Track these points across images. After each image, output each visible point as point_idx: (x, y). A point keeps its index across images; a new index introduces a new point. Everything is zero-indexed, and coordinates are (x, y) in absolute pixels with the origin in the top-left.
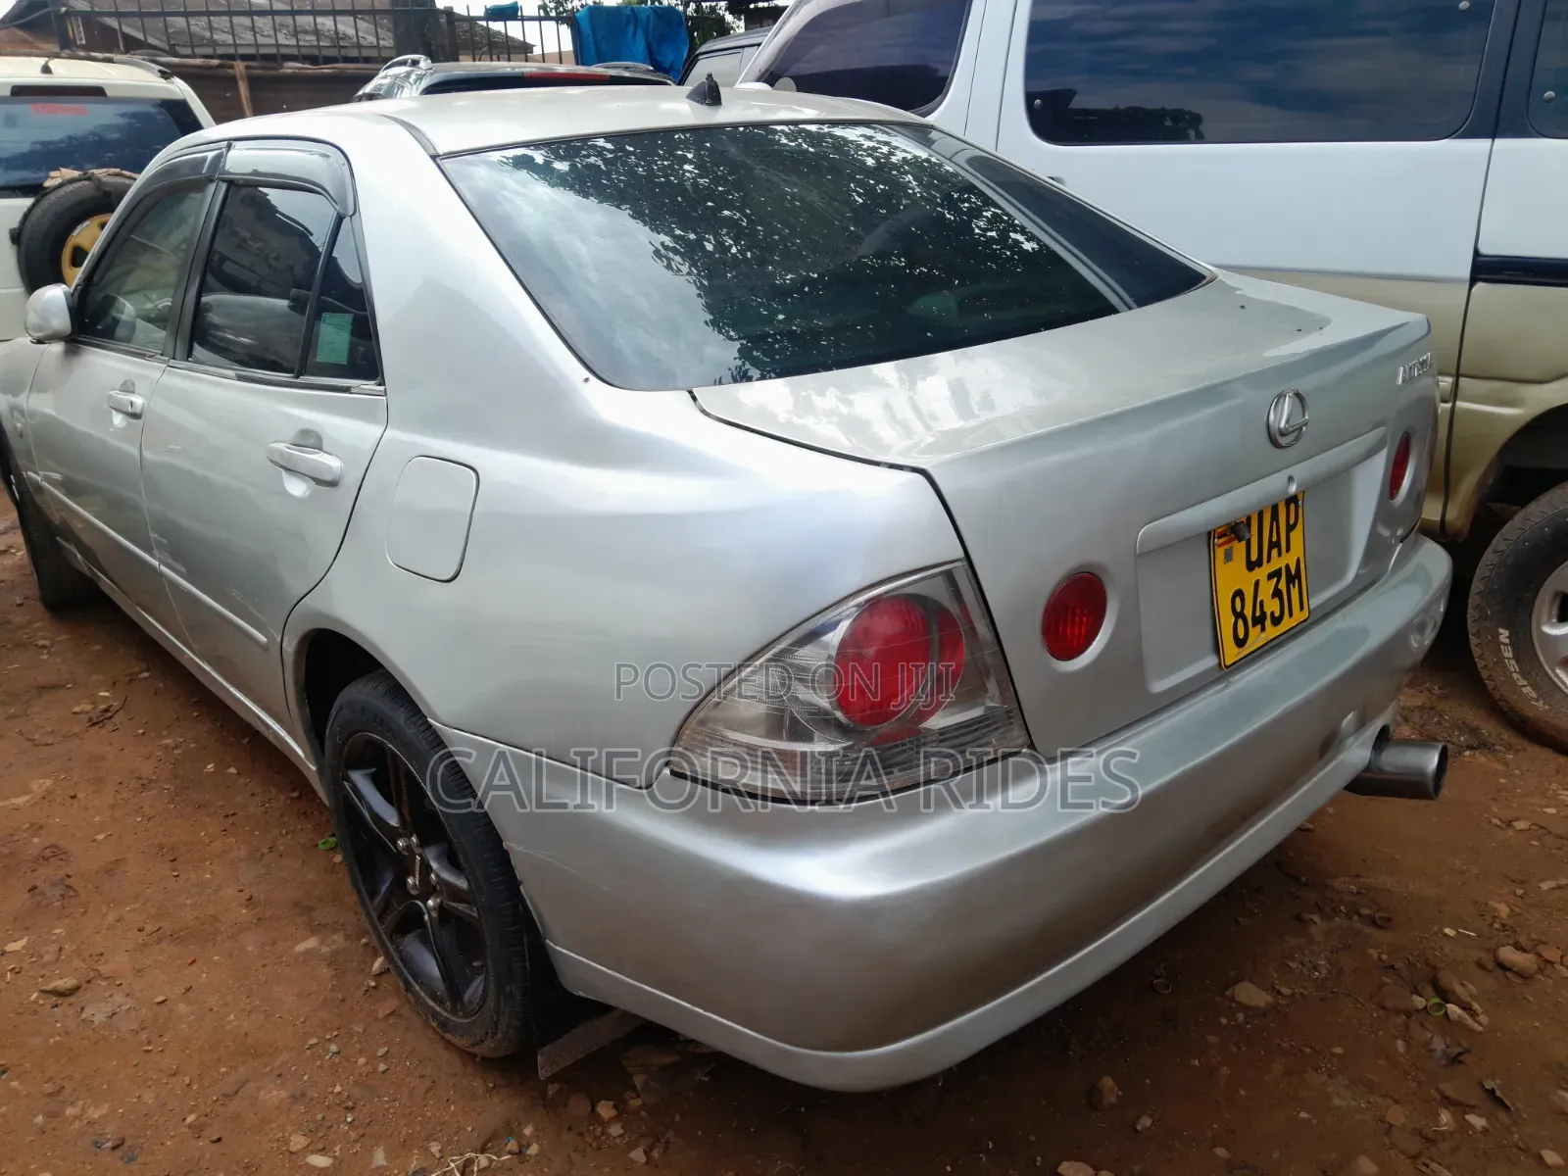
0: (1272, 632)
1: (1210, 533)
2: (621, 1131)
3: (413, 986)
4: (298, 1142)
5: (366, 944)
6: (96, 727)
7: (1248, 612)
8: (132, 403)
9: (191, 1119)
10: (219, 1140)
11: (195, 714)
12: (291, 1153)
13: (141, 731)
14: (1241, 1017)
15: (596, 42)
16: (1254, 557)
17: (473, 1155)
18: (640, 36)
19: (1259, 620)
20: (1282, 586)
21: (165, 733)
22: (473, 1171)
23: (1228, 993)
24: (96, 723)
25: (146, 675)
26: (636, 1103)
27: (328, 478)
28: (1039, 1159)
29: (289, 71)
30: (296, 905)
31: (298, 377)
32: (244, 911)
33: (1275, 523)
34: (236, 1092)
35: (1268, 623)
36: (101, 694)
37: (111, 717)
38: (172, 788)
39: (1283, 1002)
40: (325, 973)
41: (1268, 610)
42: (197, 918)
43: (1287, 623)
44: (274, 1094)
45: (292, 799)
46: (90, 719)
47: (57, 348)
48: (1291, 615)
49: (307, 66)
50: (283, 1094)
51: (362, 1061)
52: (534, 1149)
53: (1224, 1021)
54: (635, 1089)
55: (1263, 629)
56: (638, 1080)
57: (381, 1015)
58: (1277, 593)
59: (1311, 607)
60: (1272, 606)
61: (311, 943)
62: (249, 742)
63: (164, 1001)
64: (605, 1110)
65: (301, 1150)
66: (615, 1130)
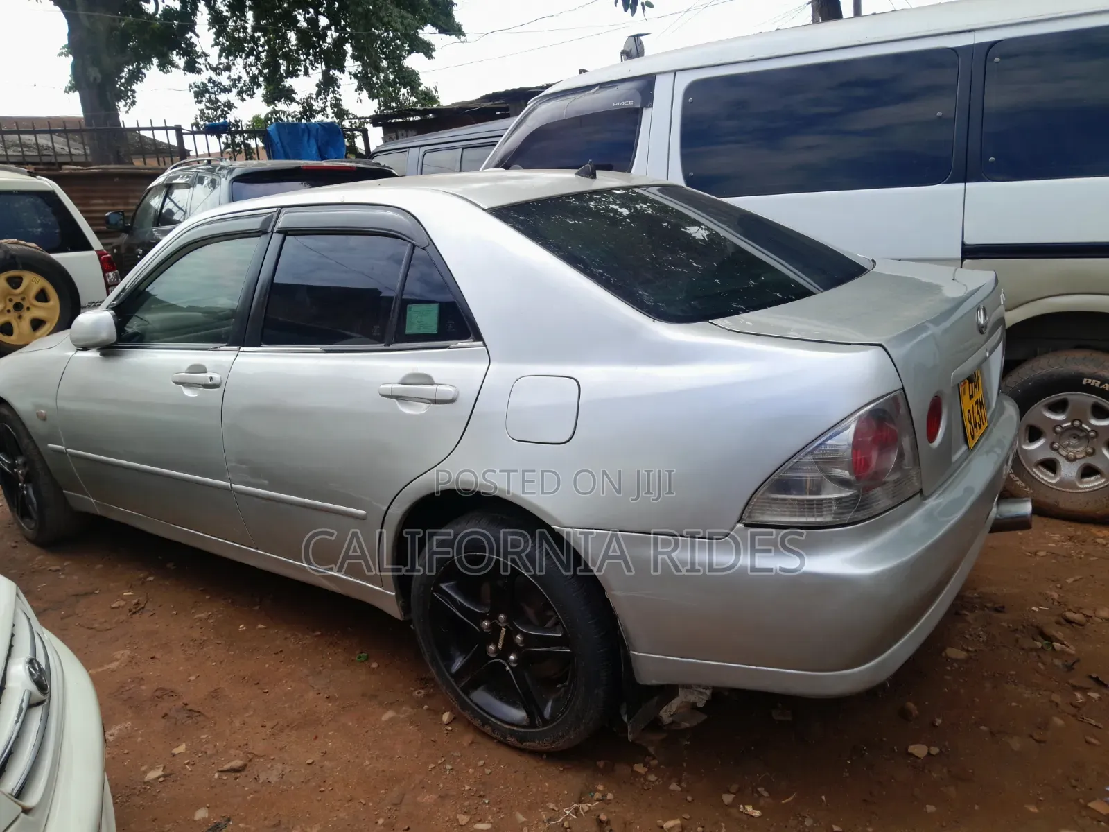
0: (980, 432)
1: (958, 383)
2: (656, 778)
4: (463, 819)
5: (428, 709)
6: (137, 615)
8: (211, 378)
9: (381, 821)
10: (408, 829)
11: (207, 597)
12: (462, 826)
13: (175, 612)
15: (283, 147)
17: (576, 805)
18: (313, 142)
20: (979, 408)
21: (193, 611)
22: (581, 814)
23: (943, 654)
24: (135, 613)
25: (151, 578)
26: (655, 762)
28: (895, 748)
30: (363, 695)
31: (389, 345)
32: (330, 704)
34: (401, 802)
35: (978, 427)
36: (125, 594)
37: (143, 608)
38: (224, 642)
39: (973, 655)
40: (412, 728)
41: (977, 422)
42: (299, 713)
43: (982, 428)
44: (428, 798)
45: (317, 636)
46: (130, 611)
47: (93, 354)
48: (983, 424)
49: (79, 167)
50: (434, 796)
51: (471, 771)
52: (610, 796)
53: (949, 668)
54: (650, 755)
56: (651, 749)
57: (465, 744)
58: (978, 412)
59: (987, 420)
60: (978, 419)
61: (389, 714)
62: (260, 608)
63: (313, 762)
64: (640, 768)
65: (467, 823)
66: (652, 778)
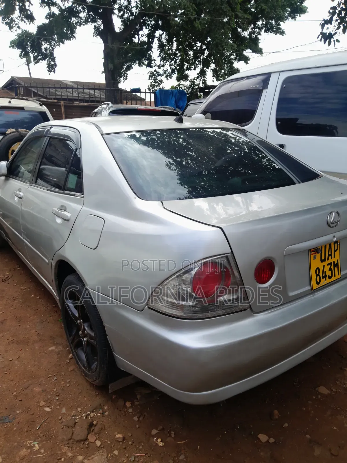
0: (328, 281)
1: (309, 250)
2: (132, 411)
3: (79, 363)
4: (42, 403)
5: (68, 350)
6: (3, 283)
7: (321, 274)
8: (20, 194)
9: (14, 393)
10: (21, 400)
11: (30, 281)
12: (40, 406)
13: (15, 284)
14: (319, 397)
15: (161, 100)
16: (323, 258)
17: (90, 413)
18: (174, 98)
19: (324, 277)
20: (332, 267)
21: (21, 285)
22: (89, 417)
23: (317, 389)
24: (4, 281)
25: (19, 269)
26: (137, 403)
27: (67, 219)
28: (252, 432)
29: (75, 104)
30: (51, 337)
31: (62, 191)
32: (37, 337)
33: (330, 249)
34: (28, 387)
35: (327, 278)
36: (6, 273)
37: (8, 280)
38: (22, 301)
39: (333, 393)
40: (56, 356)
41: (327, 275)
42: (24, 338)
43: (333, 279)
44: (38, 389)
45: (53, 307)
46: (2, 280)
47: (3, 178)
48: (335, 276)
49: (80, 103)
50: (40, 389)
51: (63, 383)
52: (107, 413)
53: (314, 397)
54: (137, 399)
55: (326, 280)
56: (139, 397)
57: (69, 370)
58: (330, 269)
59: (341, 275)
60: (329, 273)
61: (53, 348)
62: (44, 290)
63: (12, 360)
64: (128, 404)
65: (43, 406)
66: (130, 410)
